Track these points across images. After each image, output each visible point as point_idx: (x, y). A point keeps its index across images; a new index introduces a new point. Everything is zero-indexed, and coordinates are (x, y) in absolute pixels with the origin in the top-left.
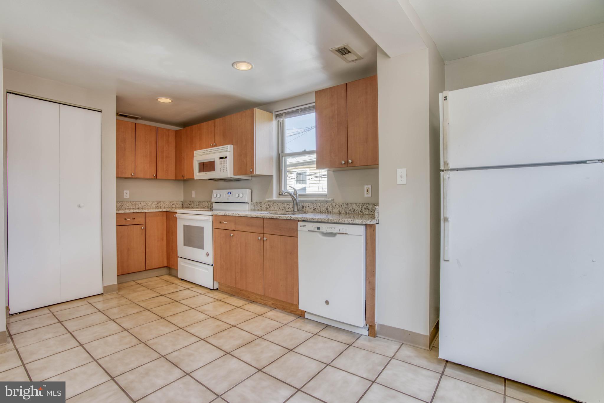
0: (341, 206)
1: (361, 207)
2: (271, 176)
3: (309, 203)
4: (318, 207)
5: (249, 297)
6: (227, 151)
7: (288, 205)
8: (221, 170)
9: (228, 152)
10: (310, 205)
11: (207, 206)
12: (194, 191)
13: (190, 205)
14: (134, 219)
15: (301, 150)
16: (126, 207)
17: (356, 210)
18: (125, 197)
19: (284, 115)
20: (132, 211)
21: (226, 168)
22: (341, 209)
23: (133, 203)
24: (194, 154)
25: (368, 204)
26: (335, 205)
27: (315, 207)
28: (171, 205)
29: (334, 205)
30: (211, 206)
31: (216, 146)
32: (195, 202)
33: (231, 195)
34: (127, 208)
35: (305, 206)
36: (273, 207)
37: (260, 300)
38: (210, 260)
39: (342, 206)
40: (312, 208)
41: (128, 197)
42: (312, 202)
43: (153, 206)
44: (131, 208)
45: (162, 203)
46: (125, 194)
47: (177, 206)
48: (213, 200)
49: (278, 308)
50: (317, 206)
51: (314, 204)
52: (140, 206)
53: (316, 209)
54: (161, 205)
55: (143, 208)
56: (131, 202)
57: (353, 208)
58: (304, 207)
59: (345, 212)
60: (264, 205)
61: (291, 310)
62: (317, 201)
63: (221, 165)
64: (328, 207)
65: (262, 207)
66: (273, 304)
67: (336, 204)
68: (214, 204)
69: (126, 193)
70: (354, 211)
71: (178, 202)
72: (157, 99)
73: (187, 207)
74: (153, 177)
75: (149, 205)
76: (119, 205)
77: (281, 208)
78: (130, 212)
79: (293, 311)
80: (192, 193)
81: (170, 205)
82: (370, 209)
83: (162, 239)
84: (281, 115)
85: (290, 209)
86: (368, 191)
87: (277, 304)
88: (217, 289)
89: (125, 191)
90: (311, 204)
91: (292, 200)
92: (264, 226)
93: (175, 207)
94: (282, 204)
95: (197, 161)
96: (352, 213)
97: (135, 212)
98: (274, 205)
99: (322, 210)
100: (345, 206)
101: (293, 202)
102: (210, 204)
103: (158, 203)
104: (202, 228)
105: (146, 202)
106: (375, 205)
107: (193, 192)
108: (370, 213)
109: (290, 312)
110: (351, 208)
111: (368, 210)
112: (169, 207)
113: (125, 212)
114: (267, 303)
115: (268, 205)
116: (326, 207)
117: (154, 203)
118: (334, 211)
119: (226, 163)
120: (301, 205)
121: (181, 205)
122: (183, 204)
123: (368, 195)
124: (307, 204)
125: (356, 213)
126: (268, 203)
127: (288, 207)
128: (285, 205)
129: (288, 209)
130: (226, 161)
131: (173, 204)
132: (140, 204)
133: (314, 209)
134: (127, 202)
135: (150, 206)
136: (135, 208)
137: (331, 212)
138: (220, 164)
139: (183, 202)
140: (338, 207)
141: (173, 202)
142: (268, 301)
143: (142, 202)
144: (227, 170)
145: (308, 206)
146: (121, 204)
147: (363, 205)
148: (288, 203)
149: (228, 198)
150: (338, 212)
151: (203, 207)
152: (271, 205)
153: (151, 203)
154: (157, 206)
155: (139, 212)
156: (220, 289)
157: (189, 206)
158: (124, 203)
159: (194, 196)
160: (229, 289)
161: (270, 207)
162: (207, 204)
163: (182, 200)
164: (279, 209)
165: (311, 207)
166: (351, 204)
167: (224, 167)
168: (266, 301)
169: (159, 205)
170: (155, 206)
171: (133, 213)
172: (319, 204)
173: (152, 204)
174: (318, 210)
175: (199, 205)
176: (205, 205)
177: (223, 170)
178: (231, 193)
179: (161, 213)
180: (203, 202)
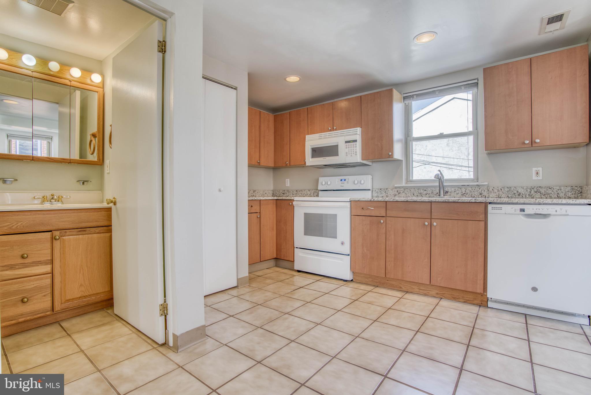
0: (500, 190)
1: (529, 190)
2: (401, 161)
3: (455, 188)
4: (469, 192)
5: (401, 288)
6: (356, 134)
7: (425, 190)
8: (348, 154)
9: (358, 135)
10: (456, 190)
12: (289, 179)
13: (283, 194)
14: (252, 206)
15: (436, 133)
17: (523, 194)
19: (415, 97)
21: (356, 152)
22: (501, 193)
24: (306, 139)
25: (540, 187)
26: (493, 190)
27: (464, 192)
29: (491, 189)
31: (336, 130)
32: (291, 191)
33: (346, 182)
35: (450, 190)
36: (404, 194)
37: (418, 290)
38: (346, 249)
39: (503, 190)
40: (460, 193)
42: (460, 187)
47: (269, 195)
48: (320, 187)
49: (445, 297)
50: (467, 191)
51: (463, 188)
53: (465, 194)
57: (518, 192)
58: (449, 193)
59: (507, 196)
60: (391, 192)
61: (465, 299)
62: (464, 185)
63: (348, 149)
64: (483, 192)
65: (389, 193)
66: (437, 294)
67: (494, 188)
68: (320, 192)
70: (519, 195)
72: (285, 79)
74: (257, 164)
77: (415, 194)
79: (469, 300)
80: (286, 181)
81: (263, 194)
82: (543, 192)
83: (273, 230)
84: (412, 96)
85: (428, 194)
86: (537, 173)
87: (444, 294)
88: (352, 280)
90: (458, 189)
91: (438, 185)
92: (432, 210)
93: (267, 196)
94: (417, 190)
95: (311, 146)
96: (517, 196)
98: (405, 191)
99: (473, 195)
100: (506, 190)
101: (439, 187)
102: (313, 192)
103: (254, 192)
104: (335, 216)
106: (550, 187)
107: (288, 181)
108: (543, 196)
109: (465, 302)
110: (515, 192)
111: (539, 193)
112: (263, 196)
114: (429, 293)
115: (397, 192)
116: (479, 192)
118: (490, 195)
119: (356, 147)
120: (446, 189)
121: (272, 194)
122: (273, 194)
123: (538, 178)
124: (453, 189)
125: (522, 196)
126: (397, 189)
127: (425, 192)
128: (422, 191)
129: (425, 195)
130: (356, 144)
133: (462, 194)
137: (487, 197)
138: (346, 148)
139: (273, 191)
140: (496, 191)
141: (265, 191)
142: (430, 291)
144: (356, 154)
145: (453, 191)
147: (533, 189)
148: (425, 189)
149: (342, 185)
150: (496, 196)
152: (402, 192)
156: (356, 280)
159: (288, 184)
160: (370, 279)
161: (399, 193)
162: (309, 193)
164: (412, 195)
165: (457, 192)
166: (515, 187)
167: (352, 151)
168: (428, 290)
171: (252, 200)
172: (470, 189)
174: (468, 195)
175: (297, 194)
176: (306, 194)
177: (350, 155)
178: (345, 180)
179: (272, 201)
180: (303, 191)
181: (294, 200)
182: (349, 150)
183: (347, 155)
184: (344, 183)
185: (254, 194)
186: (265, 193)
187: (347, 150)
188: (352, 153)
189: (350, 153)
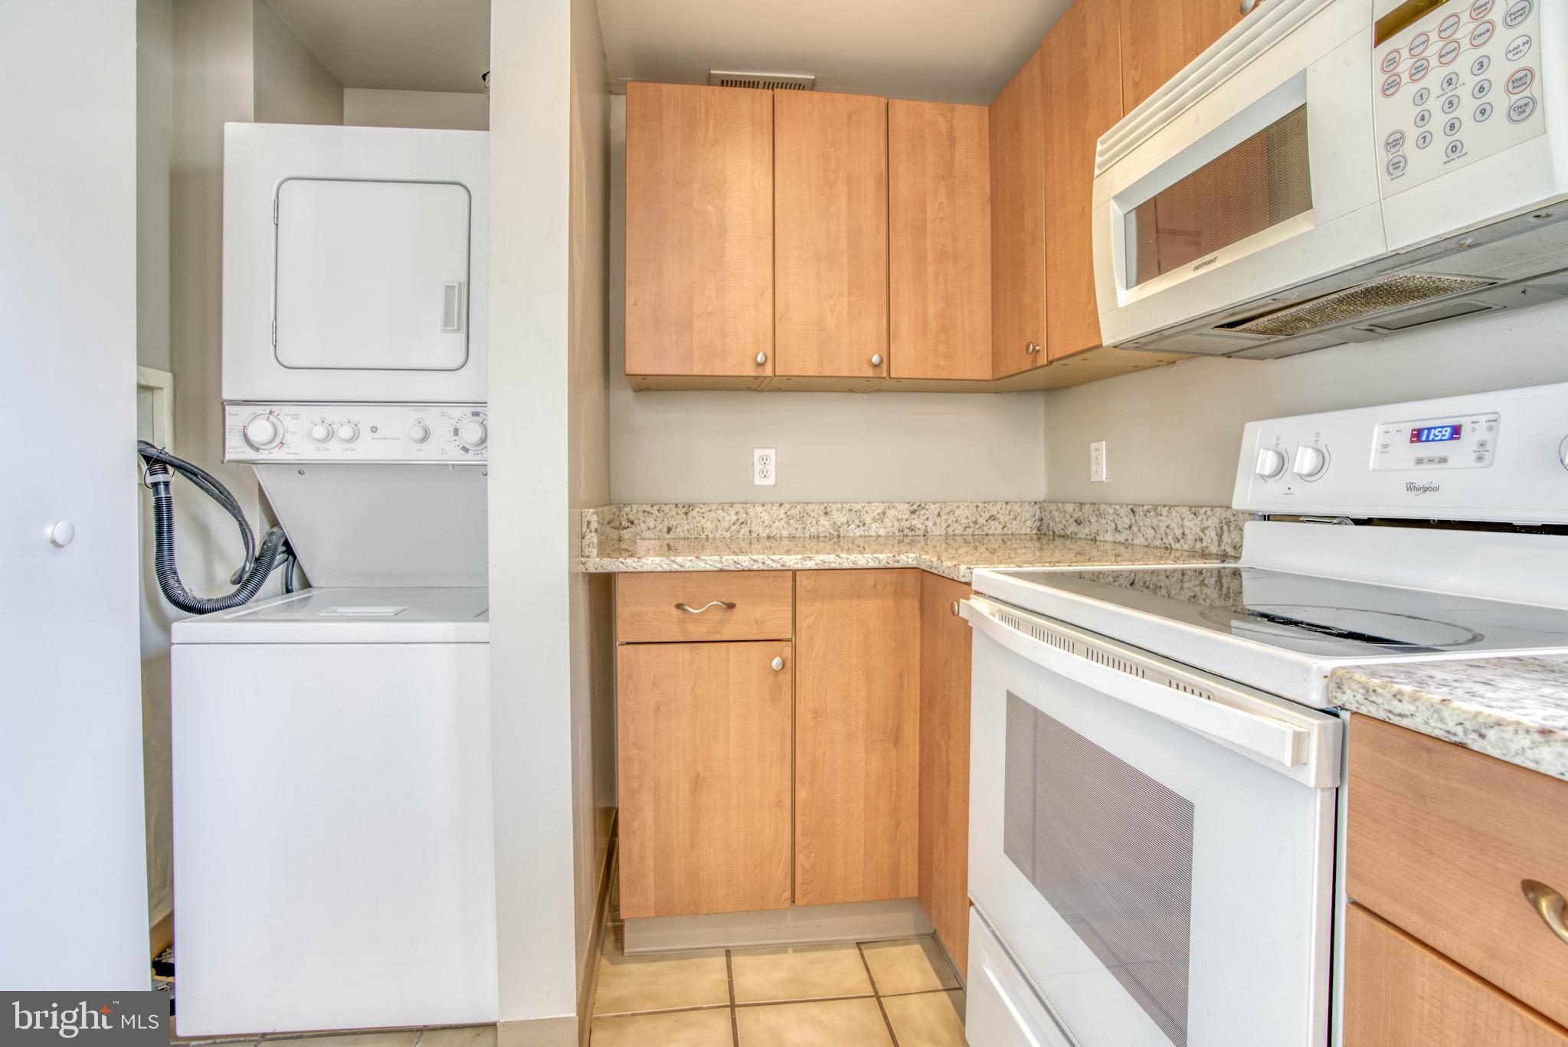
8: (1413, 147)
11: (1190, 538)
12: (1104, 443)
13: (1078, 522)
14: (731, 606)
16: (759, 529)
18: (758, 481)
20: (709, 561)
21: (1519, 80)
23: (793, 511)
24: (1097, 161)
28: (982, 521)
30: (1220, 536)
32: (1111, 511)
33: (1458, 449)
34: (765, 535)
41: (771, 481)
43: (890, 525)
44: (785, 533)
45: (934, 509)
46: (758, 466)
47: (1014, 527)
48: (1245, 496)
52: (825, 525)
54: (930, 524)
55: (839, 536)
56: (781, 505)
63: (1407, 91)
68: (1251, 528)
69: (764, 460)
71: (1017, 508)
73: (1064, 537)
74: (869, 372)
75: (868, 520)
76: (727, 518)
78: (701, 565)
80: (1093, 454)
81: (975, 522)
83: (896, 738)
89: (758, 453)
93: (1000, 531)
95: (1127, 195)
97: (733, 568)
102: (1212, 522)
103: (913, 512)
105: (858, 507)
107: (1100, 451)
112: (970, 531)
113: (675, 567)
117: (891, 513)
121: (1031, 524)
122: (1042, 519)
131: (992, 518)
132: (826, 513)
134: (763, 505)
135: (874, 526)
136: (799, 533)
138: (1385, 85)
141: (990, 507)
143: (834, 507)
144: (1519, 112)
146: (737, 513)
149: (1424, 476)
151: (1158, 543)
153: (880, 510)
154: (908, 524)
155: (755, 567)
157: (1073, 528)
158: (751, 511)
159: (1101, 471)
162: (1192, 525)
163: (1042, 500)
167: (1466, 88)
169: (916, 522)
170: (896, 525)
171: (722, 570)
173: (884, 513)
175: (1135, 529)
176: (1178, 532)
177: (1441, 142)
178: (1456, 431)
179: (890, 578)
180: (1165, 511)
181: (974, 587)
182: (1421, 96)
183: (1396, 167)
184: (1443, 460)
185: (914, 522)
186: (987, 515)
187: (1400, 112)
188: (1467, 107)
189: (1437, 123)
